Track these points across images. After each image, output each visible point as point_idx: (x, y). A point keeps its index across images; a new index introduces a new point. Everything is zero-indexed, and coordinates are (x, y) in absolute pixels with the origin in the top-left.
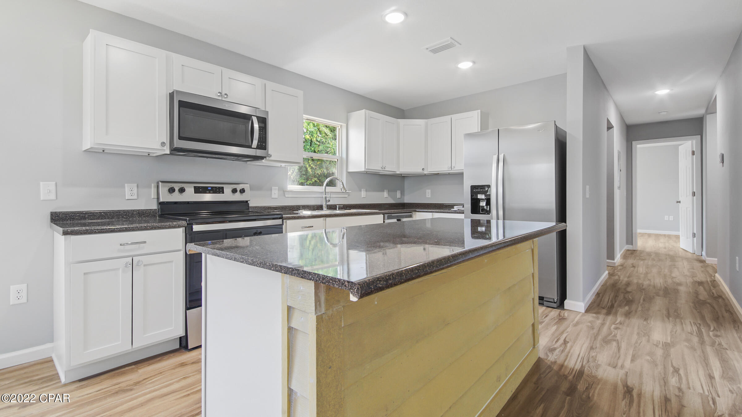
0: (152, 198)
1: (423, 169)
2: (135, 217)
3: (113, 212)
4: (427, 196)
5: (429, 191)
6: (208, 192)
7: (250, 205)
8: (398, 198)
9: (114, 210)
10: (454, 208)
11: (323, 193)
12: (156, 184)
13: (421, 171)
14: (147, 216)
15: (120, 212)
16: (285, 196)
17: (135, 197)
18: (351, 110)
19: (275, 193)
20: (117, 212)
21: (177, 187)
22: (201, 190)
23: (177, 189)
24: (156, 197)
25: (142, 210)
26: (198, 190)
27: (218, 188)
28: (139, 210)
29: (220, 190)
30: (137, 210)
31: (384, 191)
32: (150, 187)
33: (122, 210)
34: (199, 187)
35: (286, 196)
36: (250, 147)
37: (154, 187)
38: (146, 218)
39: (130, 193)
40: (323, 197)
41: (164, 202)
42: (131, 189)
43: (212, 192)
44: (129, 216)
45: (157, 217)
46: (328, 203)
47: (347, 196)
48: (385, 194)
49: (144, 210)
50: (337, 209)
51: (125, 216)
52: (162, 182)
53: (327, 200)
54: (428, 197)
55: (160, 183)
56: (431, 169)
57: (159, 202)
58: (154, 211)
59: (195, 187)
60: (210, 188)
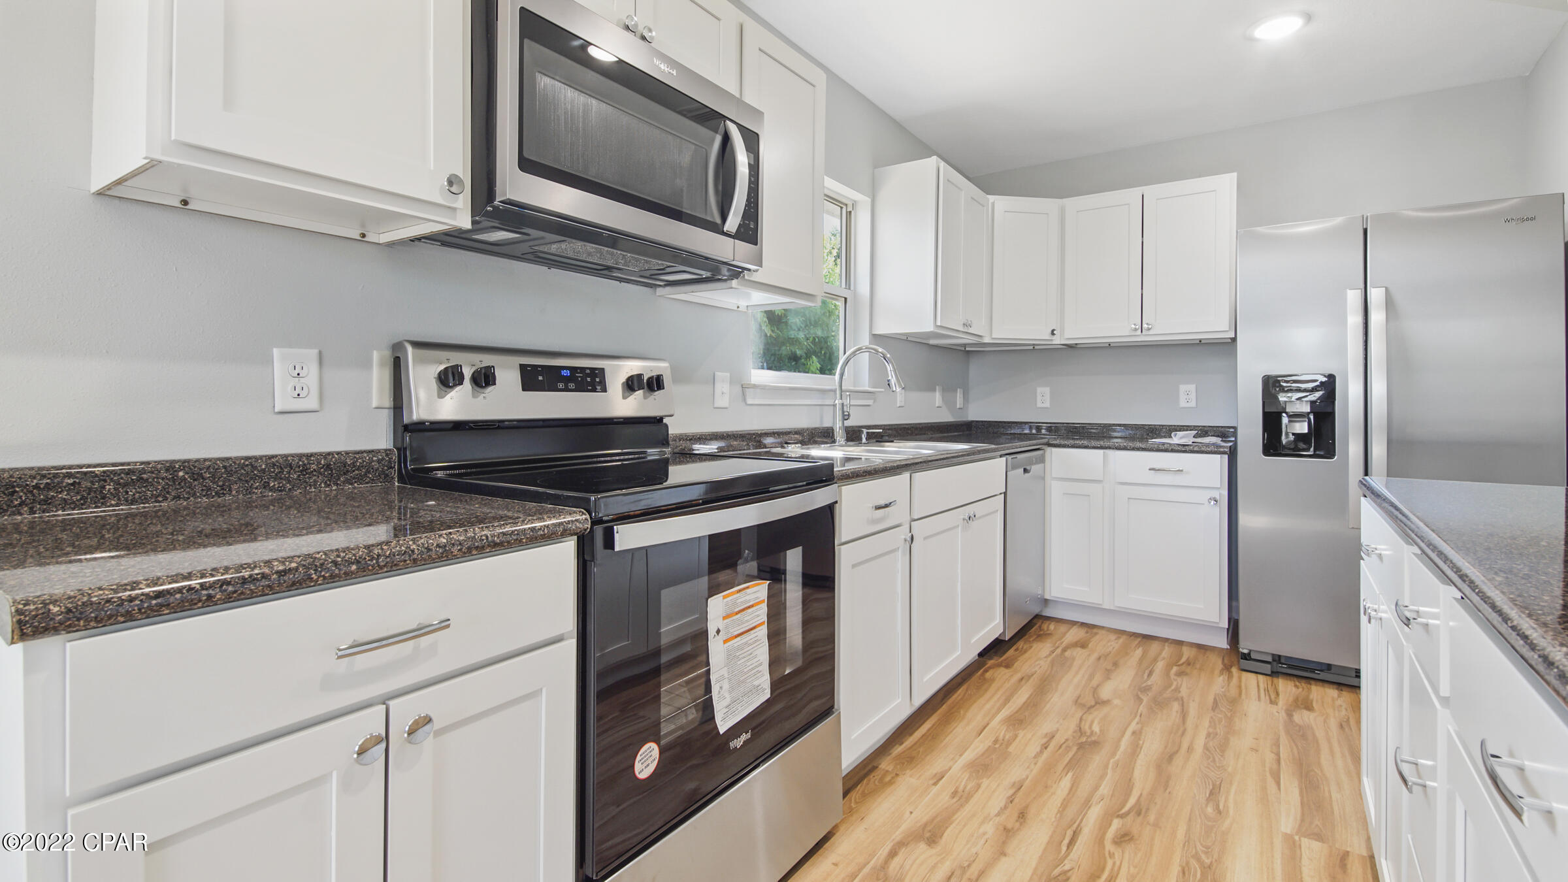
0: (374, 405)
1: (1053, 333)
2: (315, 481)
3: (225, 467)
4: (1039, 405)
5: (1047, 390)
6: (561, 385)
7: (672, 431)
8: (959, 409)
9: (228, 459)
10: (1170, 437)
11: (836, 394)
12: (387, 353)
13: (1047, 336)
14: (360, 479)
15: (254, 468)
16: (744, 400)
17: (311, 402)
18: (882, 161)
19: (724, 393)
20: (243, 466)
21: (469, 367)
22: (540, 378)
23: (467, 372)
24: (388, 402)
25: (338, 453)
26: (534, 379)
27: (588, 371)
28: (329, 454)
29: (592, 380)
30: (321, 454)
31: (934, 390)
32: (367, 364)
33: (261, 457)
34: (535, 367)
35: (749, 401)
36: (718, 229)
37: (382, 364)
38: (355, 488)
39: (290, 387)
40: (835, 405)
41: (422, 423)
42: (297, 372)
43: (572, 386)
44: (289, 482)
45: (393, 478)
46: (848, 423)
47: (870, 402)
48: (938, 397)
49: (347, 453)
50: (864, 440)
51: (275, 479)
52: (417, 345)
53: (846, 415)
54: (1044, 405)
55: (410, 349)
56: (1072, 333)
57: (406, 421)
58: (383, 459)
59: (523, 368)
60: (565, 373)
